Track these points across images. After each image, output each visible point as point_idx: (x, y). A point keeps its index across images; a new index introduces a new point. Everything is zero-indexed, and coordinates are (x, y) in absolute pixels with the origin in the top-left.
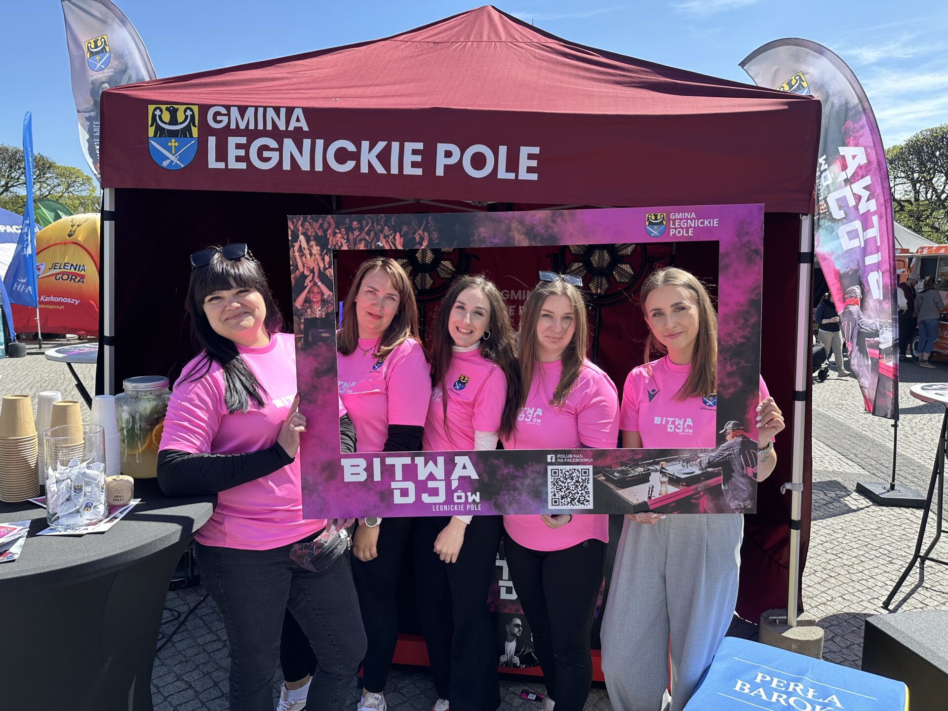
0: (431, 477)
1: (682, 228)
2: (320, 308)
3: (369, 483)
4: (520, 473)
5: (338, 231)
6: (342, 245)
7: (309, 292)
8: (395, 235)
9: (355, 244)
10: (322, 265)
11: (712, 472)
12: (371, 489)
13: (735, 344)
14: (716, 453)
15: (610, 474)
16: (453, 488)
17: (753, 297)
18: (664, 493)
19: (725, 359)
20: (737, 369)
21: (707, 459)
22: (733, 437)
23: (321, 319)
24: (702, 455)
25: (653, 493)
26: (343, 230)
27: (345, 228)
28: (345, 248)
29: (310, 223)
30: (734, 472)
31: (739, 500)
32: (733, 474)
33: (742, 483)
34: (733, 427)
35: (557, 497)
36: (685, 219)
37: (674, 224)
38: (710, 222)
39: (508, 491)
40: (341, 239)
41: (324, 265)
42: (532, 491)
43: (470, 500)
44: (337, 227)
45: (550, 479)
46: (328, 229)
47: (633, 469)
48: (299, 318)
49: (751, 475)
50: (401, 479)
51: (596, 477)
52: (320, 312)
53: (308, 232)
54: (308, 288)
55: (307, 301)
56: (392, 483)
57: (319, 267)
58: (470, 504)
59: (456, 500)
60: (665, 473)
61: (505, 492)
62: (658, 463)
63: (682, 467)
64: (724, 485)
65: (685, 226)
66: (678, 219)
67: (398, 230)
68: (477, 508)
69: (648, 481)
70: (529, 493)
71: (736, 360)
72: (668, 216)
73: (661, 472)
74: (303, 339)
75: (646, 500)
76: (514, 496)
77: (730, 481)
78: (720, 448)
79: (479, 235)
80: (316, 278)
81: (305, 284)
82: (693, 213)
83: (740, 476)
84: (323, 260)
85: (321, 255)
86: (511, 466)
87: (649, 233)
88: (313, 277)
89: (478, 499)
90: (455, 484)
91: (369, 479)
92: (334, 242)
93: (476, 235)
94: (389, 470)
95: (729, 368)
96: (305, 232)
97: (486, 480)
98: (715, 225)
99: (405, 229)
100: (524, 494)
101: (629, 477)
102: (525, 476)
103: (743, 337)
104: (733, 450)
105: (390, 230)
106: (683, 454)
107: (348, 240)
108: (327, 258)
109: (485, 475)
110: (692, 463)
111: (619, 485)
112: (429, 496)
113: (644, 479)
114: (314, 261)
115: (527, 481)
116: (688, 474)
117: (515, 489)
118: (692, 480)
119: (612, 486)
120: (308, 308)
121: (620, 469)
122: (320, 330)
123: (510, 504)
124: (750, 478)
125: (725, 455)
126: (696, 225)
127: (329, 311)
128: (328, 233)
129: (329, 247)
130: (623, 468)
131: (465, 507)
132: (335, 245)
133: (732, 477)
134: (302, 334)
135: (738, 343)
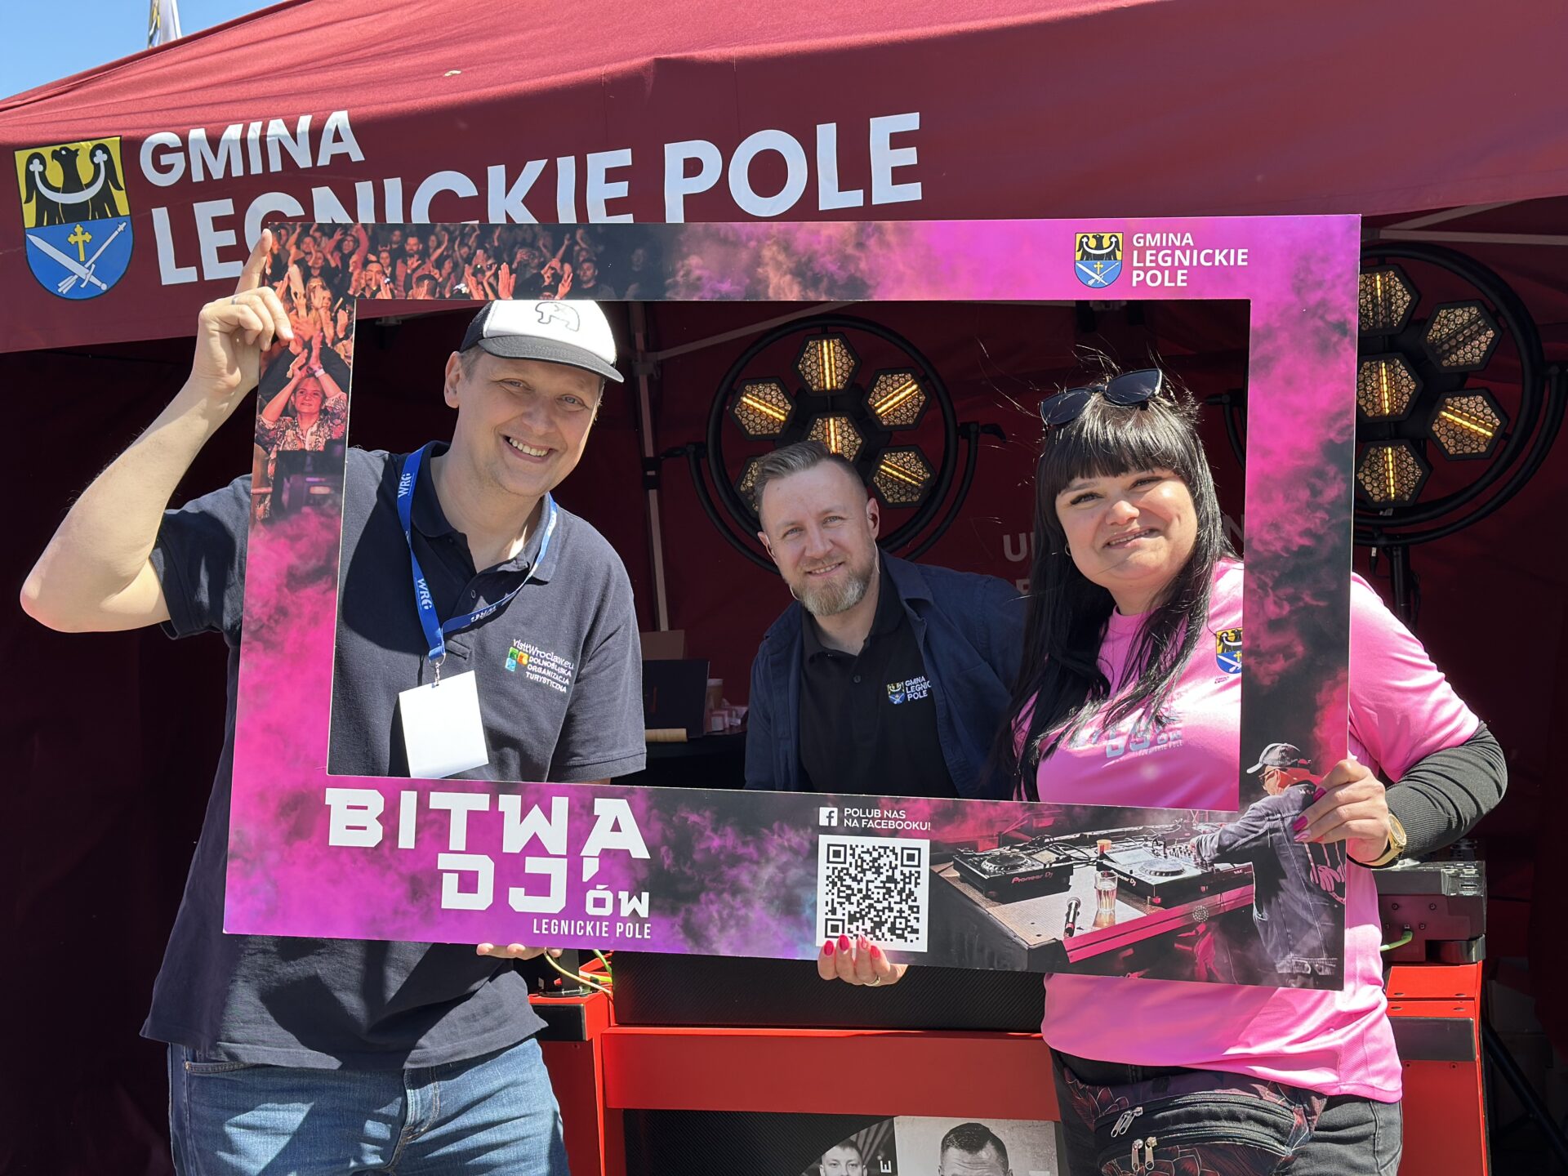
0: (535, 847)
1: (1162, 269)
2: (315, 428)
3: (386, 852)
4: (751, 850)
5: (372, 258)
6: (379, 289)
7: (295, 391)
8: (499, 268)
9: (408, 287)
10: (329, 332)
11: (1229, 873)
12: (389, 867)
13: (1287, 550)
14: (1238, 824)
15: (973, 865)
16: (585, 879)
17: (1332, 435)
18: (1105, 923)
19: (1263, 586)
20: (1291, 612)
21: (1216, 839)
22: (1282, 786)
23: (315, 454)
24: (1202, 827)
25: (1078, 918)
26: (384, 255)
27: (391, 252)
28: (385, 295)
29: (315, 239)
30: (1285, 877)
31: (1298, 952)
32: (1283, 882)
33: (1306, 907)
34: (1283, 758)
35: (839, 916)
36: (1167, 248)
37: (1142, 259)
38: (1227, 257)
39: (719, 893)
40: (378, 276)
41: (335, 333)
42: (777, 897)
43: (625, 911)
44: (373, 250)
45: (823, 870)
46: (352, 253)
47: (1029, 855)
48: (266, 450)
49: (1329, 887)
50: (464, 849)
51: (937, 869)
52: (314, 437)
53: (308, 258)
54: (294, 382)
55: (288, 411)
56: (442, 857)
57: (324, 337)
58: (624, 920)
59: (591, 910)
60: (1111, 868)
61: (712, 896)
62: (1091, 842)
63: (1152, 857)
64: (1260, 911)
65: (1169, 264)
66: (1150, 248)
67: (505, 257)
68: (641, 932)
69: (1067, 888)
70: (770, 901)
71: (1290, 590)
72: (1128, 240)
73: (1100, 867)
74: (269, 497)
75: (1061, 938)
76: (732, 907)
77: (1273, 900)
78: (1249, 812)
79: (687, 274)
80: (313, 359)
81: (289, 374)
82: (1188, 235)
83: (1301, 888)
84: (334, 320)
85: (331, 309)
86: (729, 830)
87: (1080, 280)
88: (308, 359)
89: (644, 911)
90: (590, 869)
91: (388, 844)
92: (363, 282)
93: (681, 273)
94: (433, 825)
95: (1271, 610)
96: (303, 259)
97: (667, 862)
98: (1240, 263)
99: (521, 255)
100: (759, 904)
101: (1021, 875)
102: (763, 856)
103: (1308, 533)
104: (1283, 819)
105: (489, 258)
106: (1155, 824)
107: (393, 277)
108: (343, 317)
109: (664, 849)
110: (1176, 846)
111: (993, 893)
112: (527, 894)
113: (1056, 880)
114: (315, 323)
115: (768, 872)
116: (1167, 874)
117: (736, 890)
118: (1176, 892)
119: (975, 895)
120: (288, 428)
121: (996, 852)
122: (309, 479)
123: (723, 929)
124: (1326, 895)
125: (1261, 831)
126: (1195, 263)
127: (334, 436)
128: (351, 262)
129: (351, 292)
130: (1006, 850)
131: (612, 929)
132: (364, 289)
133: (1282, 890)
134: (269, 485)
135: (1295, 549)
